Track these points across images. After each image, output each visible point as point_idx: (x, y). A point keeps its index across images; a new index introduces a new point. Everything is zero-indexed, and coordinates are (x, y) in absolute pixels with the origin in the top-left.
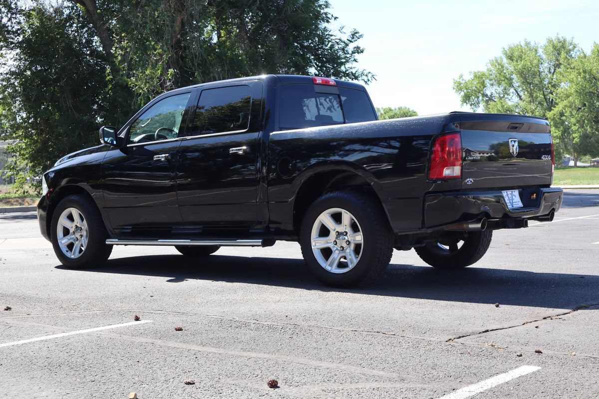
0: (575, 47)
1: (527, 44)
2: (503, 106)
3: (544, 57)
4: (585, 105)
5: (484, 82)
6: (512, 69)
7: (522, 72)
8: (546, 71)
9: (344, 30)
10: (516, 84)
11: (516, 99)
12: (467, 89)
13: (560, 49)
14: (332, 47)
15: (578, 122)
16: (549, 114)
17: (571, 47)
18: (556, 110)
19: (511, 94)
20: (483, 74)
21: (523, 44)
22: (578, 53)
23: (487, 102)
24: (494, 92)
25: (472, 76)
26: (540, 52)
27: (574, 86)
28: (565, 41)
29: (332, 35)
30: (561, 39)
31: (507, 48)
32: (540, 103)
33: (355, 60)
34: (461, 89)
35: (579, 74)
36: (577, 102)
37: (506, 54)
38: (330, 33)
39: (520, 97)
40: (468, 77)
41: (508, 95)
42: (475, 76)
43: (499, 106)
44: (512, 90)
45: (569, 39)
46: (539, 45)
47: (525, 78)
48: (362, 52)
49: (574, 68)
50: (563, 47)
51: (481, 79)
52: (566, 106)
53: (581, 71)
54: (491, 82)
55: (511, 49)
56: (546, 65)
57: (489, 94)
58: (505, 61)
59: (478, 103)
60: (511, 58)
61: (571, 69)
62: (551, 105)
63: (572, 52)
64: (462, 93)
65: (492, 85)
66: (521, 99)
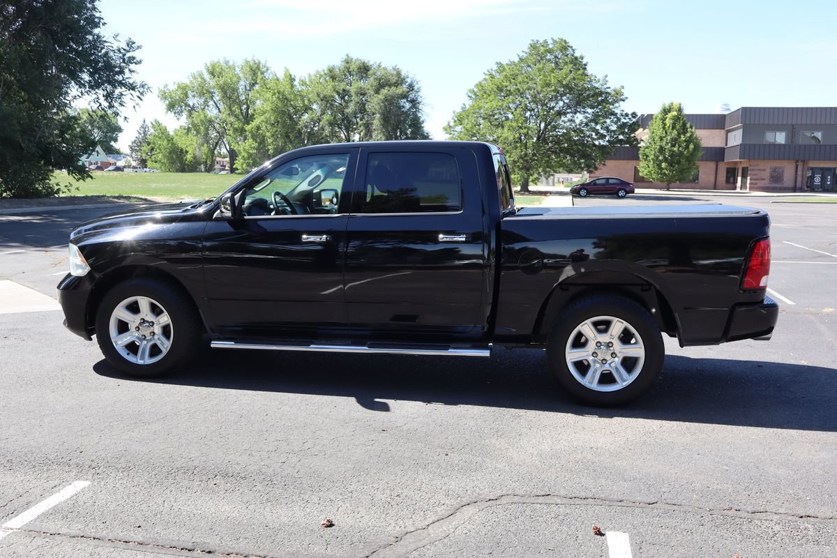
0: (268, 70)
1: (227, 62)
2: (205, 117)
3: (241, 75)
4: (278, 122)
5: (187, 92)
6: (213, 83)
7: (223, 88)
8: (243, 87)
9: (118, 38)
10: (217, 98)
11: (216, 111)
12: (171, 98)
13: (255, 71)
14: (107, 53)
15: (273, 136)
16: (248, 128)
17: (265, 69)
18: (253, 124)
19: (211, 106)
20: (187, 86)
21: (222, 61)
22: (271, 75)
23: (189, 111)
24: (196, 103)
25: (176, 87)
26: (238, 70)
27: (270, 105)
28: (259, 63)
29: (105, 42)
30: (257, 61)
31: (209, 64)
32: (236, 116)
33: (131, 71)
34: (165, 98)
35: (274, 94)
36: (272, 118)
37: (208, 70)
38: (104, 39)
39: (219, 109)
40: (172, 87)
41: (208, 106)
42: (179, 87)
43: (202, 116)
44: (211, 103)
45: (263, 62)
46: (236, 65)
47: (225, 93)
48: (140, 62)
49: (270, 89)
50: (258, 68)
51: (184, 90)
52: (263, 121)
53: (276, 91)
54: (193, 93)
55: (213, 66)
56: (242, 83)
57: (191, 105)
58: (207, 76)
59: (182, 112)
60: (212, 74)
61: (267, 88)
62: (248, 118)
63: (265, 74)
64: (167, 102)
65: (194, 96)
66: (220, 112)
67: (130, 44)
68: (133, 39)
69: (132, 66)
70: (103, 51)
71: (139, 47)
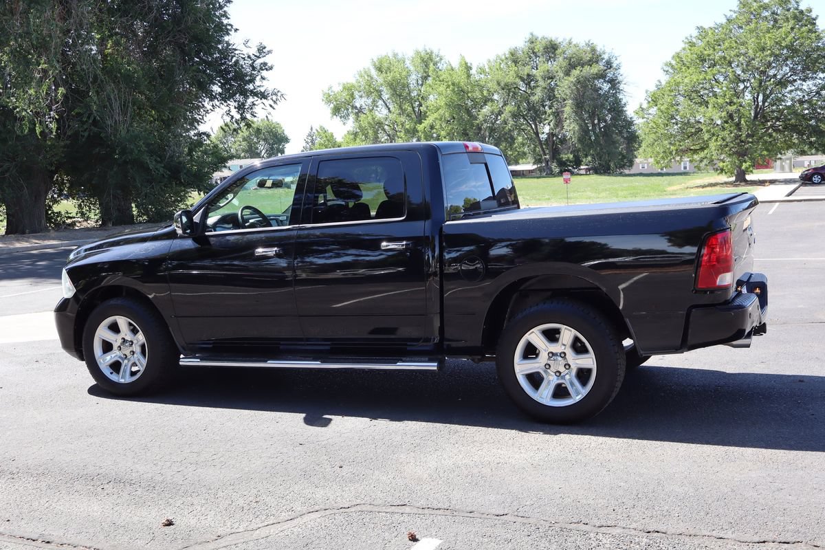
0: (441, 59)
1: (395, 55)
2: (373, 119)
3: (412, 68)
4: (454, 118)
5: (353, 94)
6: (380, 80)
7: (392, 84)
8: (414, 82)
9: (249, 44)
10: (386, 96)
11: (385, 111)
12: (336, 101)
13: (427, 61)
14: (237, 62)
15: (448, 134)
16: (420, 127)
17: (438, 59)
18: (426, 123)
19: (380, 106)
20: (353, 86)
21: (390, 55)
22: (445, 65)
23: (357, 114)
24: (363, 104)
25: (341, 88)
26: (408, 62)
27: (444, 99)
28: (432, 53)
29: (236, 50)
30: (428, 51)
31: (375, 60)
32: (408, 115)
33: (263, 78)
34: (330, 101)
35: (448, 86)
36: (447, 115)
37: (375, 65)
38: (234, 47)
39: (389, 109)
40: (337, 89)
41: (377, 107)
42: (344, 88)
43: (370, 118)
44: (380, 102)
45: (435, 51)
46: (406, 57)
47: (395, 91)
48: (271, 68)
49: (443, 81)
50: (431, 59)
51: (350, 90)
52: (436, 119)
53: (450, 83)
54: (360, 94)
55: (381, 62)
56: (414, 77)
57: (358, 106)
58: (374, 73)
59: (348, 115)
60: (380, 69)
61: (440, 81)
62: (421, 117)
63: (439, 64)
64: (332, 106)
65: (361, 97)
66: (390, 111)
67: (261, 50)
68: (264, 44)
69: (264, 73)
70: (234, 59)
71: (269, 52)
